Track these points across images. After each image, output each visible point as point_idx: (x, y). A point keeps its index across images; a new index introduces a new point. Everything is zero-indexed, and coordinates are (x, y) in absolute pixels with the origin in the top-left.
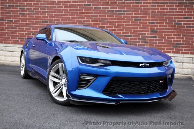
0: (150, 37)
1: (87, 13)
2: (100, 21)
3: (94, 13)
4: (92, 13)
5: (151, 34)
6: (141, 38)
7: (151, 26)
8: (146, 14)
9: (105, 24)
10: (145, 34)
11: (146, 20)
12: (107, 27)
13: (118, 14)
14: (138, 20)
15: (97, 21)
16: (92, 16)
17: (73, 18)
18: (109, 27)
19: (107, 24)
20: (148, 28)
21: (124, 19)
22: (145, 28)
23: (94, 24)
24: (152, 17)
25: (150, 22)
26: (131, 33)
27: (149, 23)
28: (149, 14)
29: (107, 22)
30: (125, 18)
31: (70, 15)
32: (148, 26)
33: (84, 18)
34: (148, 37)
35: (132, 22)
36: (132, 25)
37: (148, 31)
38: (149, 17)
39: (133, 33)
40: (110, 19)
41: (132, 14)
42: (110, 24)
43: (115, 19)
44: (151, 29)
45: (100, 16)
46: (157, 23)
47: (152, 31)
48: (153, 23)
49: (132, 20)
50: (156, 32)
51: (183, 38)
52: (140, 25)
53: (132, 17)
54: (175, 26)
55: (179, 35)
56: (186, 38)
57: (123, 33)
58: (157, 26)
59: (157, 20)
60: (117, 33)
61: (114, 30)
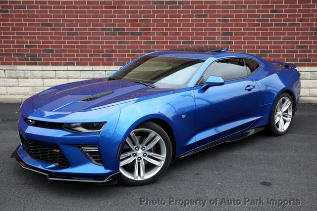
0: (222, 43)
1: (119, 7)
2: (141, 21)
3: (131, 7)
4: (127, 7)
5: (223, 38)
6: (207, 45)
7: (223, 25)
8: (214, 7)
9: (149, 25)
10: (214, 38)
11: (215, 16)
12: (154, 29)
13: (171, 7)
14: (202, 16)
15: (136, 21)
16: (128, 12)
17: (97, 16)
18: (157, 30)
19: (153, 25)
20: (218, 29)
21: (180, 16)
22: (214, 30)
23: (132, 25)
24: (223, 12)
25: (221, 18)
26: (192, 38)
27: (219, 20)
28: (219, 7)
29: (154, 21)
30: (182, 15)
31: (89, 12)
32: (219, 25)
33: (114, 16)
34: (219, 43)
35: (193, 21)
36: (192, 25)
37: (218, 34)
38: (219, 11)
39: (196, 38)
40: (157, 16)
41: (192, 7)
42: (158, 25)
43: (166, 16)
44: (223, 29)
45: (141, 12)
46: (232, 21)
47: (224, 34)
48: (226, 21)
49: (192, 16)
50: (231, 34)
51: (271, 43)
52: (205, 25)
53: (193, 12)
54: (258, 25)
55: (266, 38)
56: (275, 43)
57: (180, 38)
58: (232, 25)
59: (232, 16)
60: (170, 38)
61: (166, 34)
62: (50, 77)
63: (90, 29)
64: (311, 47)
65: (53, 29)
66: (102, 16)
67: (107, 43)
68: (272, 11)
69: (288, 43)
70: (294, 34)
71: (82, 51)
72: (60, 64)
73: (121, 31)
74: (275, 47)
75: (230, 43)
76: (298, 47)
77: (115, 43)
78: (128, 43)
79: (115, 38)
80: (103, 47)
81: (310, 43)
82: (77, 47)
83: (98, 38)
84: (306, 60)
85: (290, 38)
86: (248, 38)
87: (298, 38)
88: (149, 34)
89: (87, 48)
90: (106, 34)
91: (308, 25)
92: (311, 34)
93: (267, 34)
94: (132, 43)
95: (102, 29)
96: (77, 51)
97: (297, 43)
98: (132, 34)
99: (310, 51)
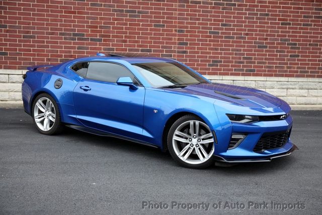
0: (179, 52)
1: (79, 13)
2: (101, 27)
3: (92, 14)
4: (88, 13)
5: (178, 48)
6: (164, 53)
7: (179, 35)
8: (171, 18)
9: (109, 32)
10: (171, 47)
11: (172, 27)
12: (113, 36)
13: (130, 16)
14: (160, 26)
15: (96, 27)
16: (88, 18)
17: (56, 20)
18: (117, 37)
19: (113, 32)
20: (175, 39)
21: (139, 25)
22: (171, 39)
23: (92, 31)
24: (179, 23)
25: (178, 29)
26: (150, 47)
27: (176, 31)
28: (176, 18)
29: (114, 28)
30: (141, 23)
31: (48, 15)
32: (175, 35)
33: (74, 21)
34: (175, 52)
35: (151, 30)
36: (151, 34)
37: (175, 43)
38: (175, 22)
39: (154, 47)
40: (117, 24)
41: (151, 17)
42: (117, 32)
43: (126, 24)
44: (178, 39)
45: (101, 19)
46: (187, 31)
47: (180, 44)
48: (182, 31)
49: (151, 25)
50: (186, 44)
51: (221, 54)
52: (162, 35)
53: (151, 21)
54: (210, 37)
55: (216, 49)
56: (225, 54)
57: (139, 46)
58: (187, 36)
59: (187, 27)
60: (130, 46)
61: (125, 41)
62: (3, 81)
63: (47, 33)
64: (255, 59)
65: (7, 31)
66: (61, 21)
67: (65, 47)
68: (223, 25)
69: (236, 54)
70: (241, 46)
71: (38, 55)
72: (15, 68)
73: (81, 37)
74: (224, 58)
75: (185, 52)
76: (244, 58)
77: (74, 48)
78: (87, 48)
79: (74, 43)
80: (61, 52)
81: (255, 55)
82: (34, 50)
83: (57, 43)
84: (251, 71)
85: (238, 50)
86: (201, 49)
87: (244, 50)
88: (110, 40)
89: (44, 52)
90: (65, 39)
91: (253, 39)
92: (255, 47)
93: (218, 45)
94: (91, 49)
95: (61, 34)
96: (34, 55)
97: (244, 54)
98: (91, 40)
99: (254, 63)
